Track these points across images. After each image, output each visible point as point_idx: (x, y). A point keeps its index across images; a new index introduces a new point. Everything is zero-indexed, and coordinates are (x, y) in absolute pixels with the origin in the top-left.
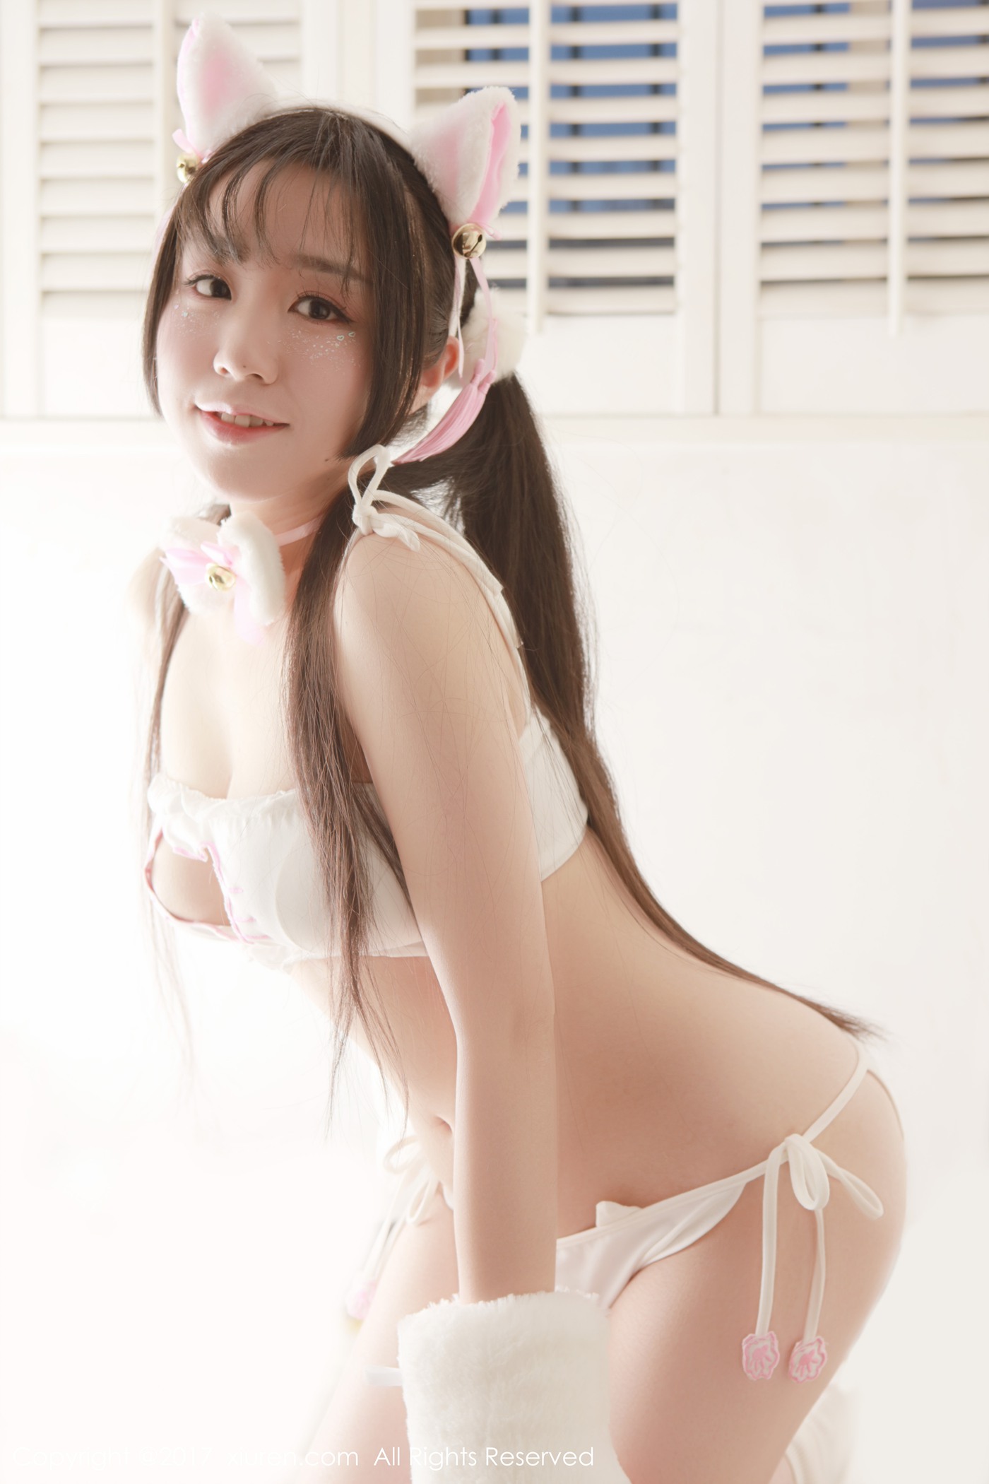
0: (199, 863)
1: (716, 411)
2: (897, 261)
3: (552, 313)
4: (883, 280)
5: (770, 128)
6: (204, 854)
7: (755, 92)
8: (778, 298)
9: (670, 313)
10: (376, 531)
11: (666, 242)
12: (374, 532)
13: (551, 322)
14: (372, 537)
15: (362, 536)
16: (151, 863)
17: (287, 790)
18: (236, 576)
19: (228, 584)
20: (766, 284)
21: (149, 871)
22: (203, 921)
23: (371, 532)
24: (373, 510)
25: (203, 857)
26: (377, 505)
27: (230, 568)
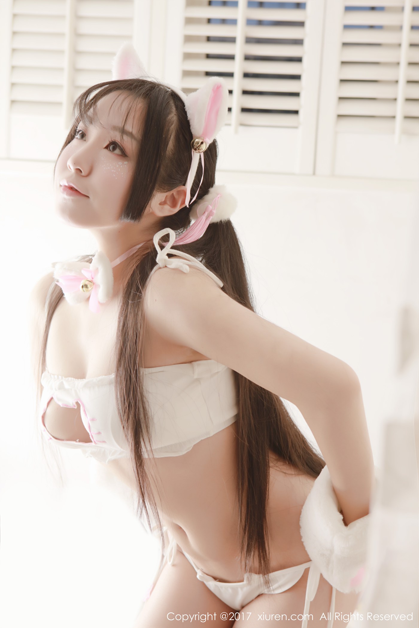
0: (73, 409)
1: (314, 173)
6: (76, 405)
10: (167, 266)
12: (166, 266)
14: (165, 269)
15: (160, 268)
18: (94, 284)
23: (165, 266)
24: (167, 257)
25: (74, 406)
26: (170, 256)
27: (92, 281)
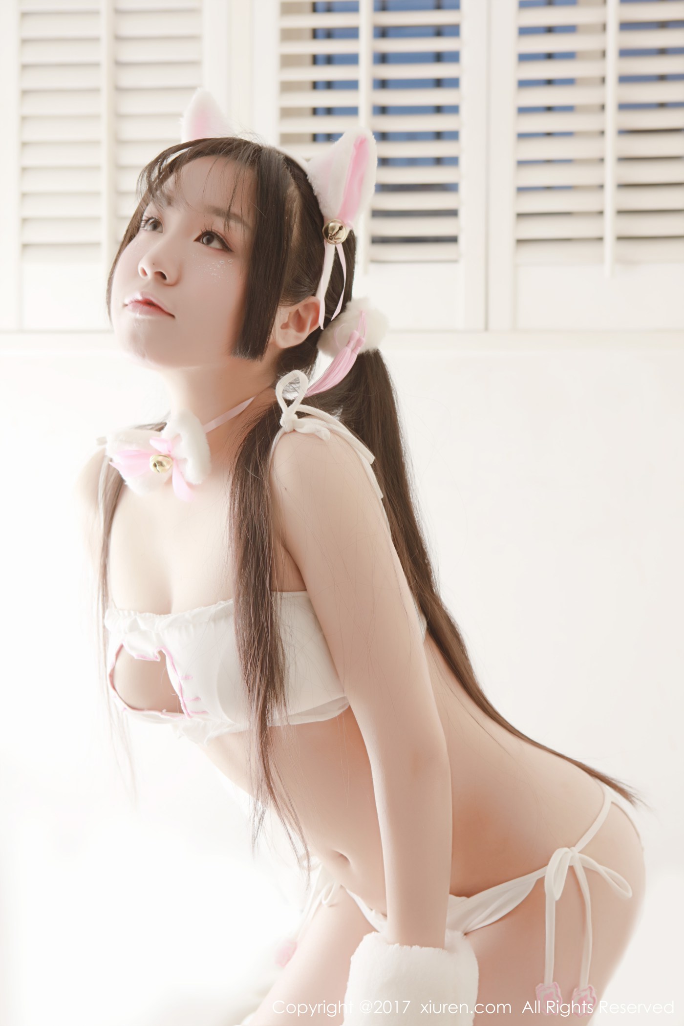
0: (155, 663)
2: (610, 226)
3: (374, 261)
4: (600, 239)
5: (522, 136)
6: (158, 656)
7: (512, 111)
8: (528, 251)
9: (455, 261)
11: (453, 213)
12: (296, 431)
13: (373, 267)
14: (294, 434)
15: (285, 433)
16: (113, 671)
17: (225, 600)
19: (167, 467)
20: (520, 242)
21: (112, 676)
22: (151, 709)
23: (294, 430)
24: (296, 417)
25: (157, 658)
27: (169, 455)
